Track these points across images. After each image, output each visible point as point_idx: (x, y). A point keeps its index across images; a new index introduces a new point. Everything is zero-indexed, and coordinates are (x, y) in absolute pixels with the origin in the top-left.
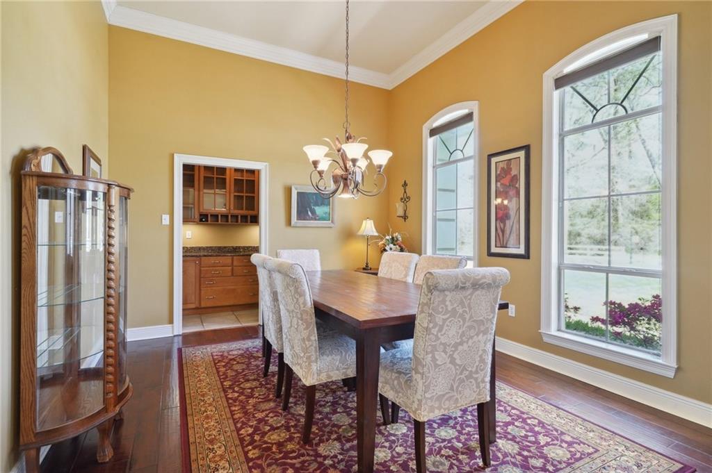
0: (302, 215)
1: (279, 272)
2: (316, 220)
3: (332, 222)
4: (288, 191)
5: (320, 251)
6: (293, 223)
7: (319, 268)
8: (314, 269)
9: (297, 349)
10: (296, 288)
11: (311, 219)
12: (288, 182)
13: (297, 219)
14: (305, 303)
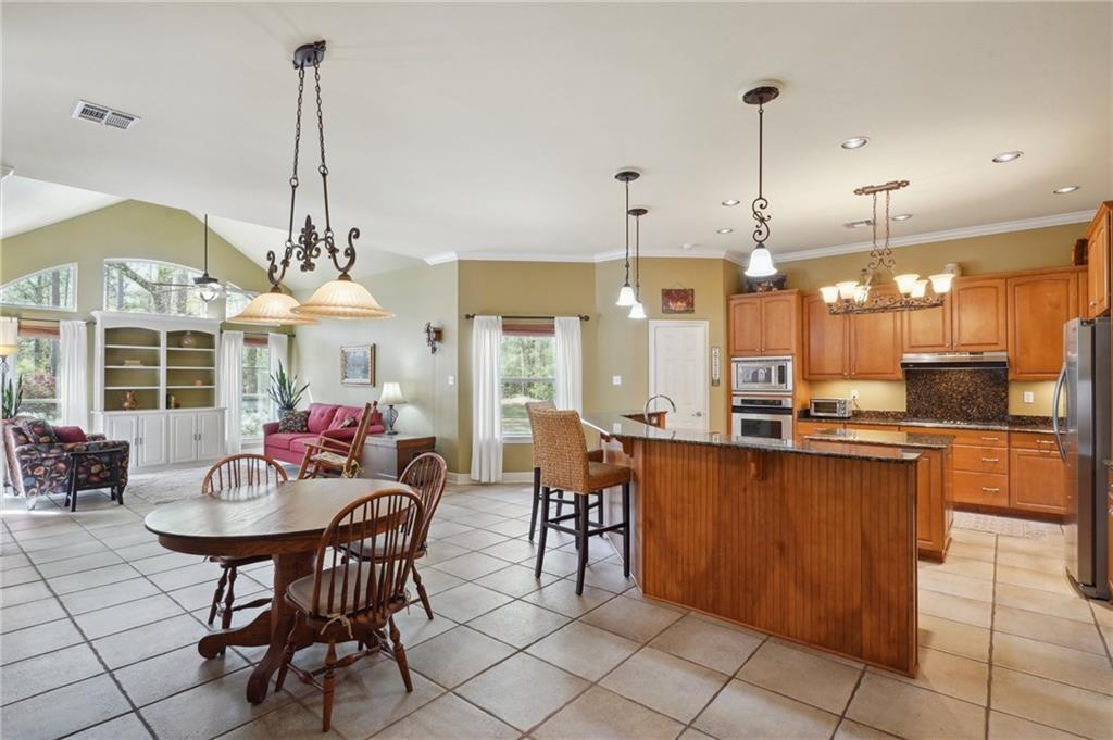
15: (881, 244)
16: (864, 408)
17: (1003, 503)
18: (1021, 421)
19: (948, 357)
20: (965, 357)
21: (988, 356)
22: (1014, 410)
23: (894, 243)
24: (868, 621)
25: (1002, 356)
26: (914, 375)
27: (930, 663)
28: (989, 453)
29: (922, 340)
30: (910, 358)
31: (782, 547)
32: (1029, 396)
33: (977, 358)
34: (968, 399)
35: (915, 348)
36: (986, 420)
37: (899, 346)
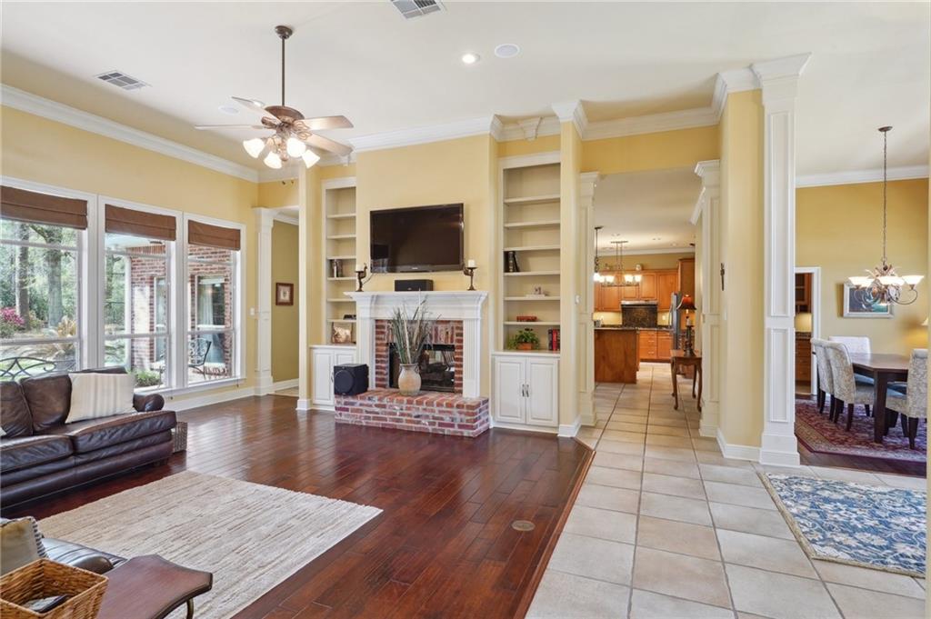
0: (855, 306)
1: (832, 347)
2: (871, 311)
3: (891, 313)
4: (841, 288)
5: (870, 339)
6: (845, 315)
7: (869, 352)
8: (862, 351)
9: (843, 386)
10: (841, 356)
11: (866, 311)
12: (841, 280)
13: (850, 311)
14: (847, 363)
15: (619, 254)
16: (606, 324)
17: (655, 357)
18: (661, 326)
19: (637, 302)
20: (642, 302)
21: (651, 302)
22: (659, 324)
23: (624, 254)
24: (626, 372)
25: (654, 302)
26: (626, 310)
27: (638, 382)
28: (650, 339)
29: (628, 295)
30: (624, 302)
31: (604, 357)
32: (664, 318)
33: (647, 303)
34: (644, 319)
35: (626, 298)
36: (649, 327)
37: (620, 298)
